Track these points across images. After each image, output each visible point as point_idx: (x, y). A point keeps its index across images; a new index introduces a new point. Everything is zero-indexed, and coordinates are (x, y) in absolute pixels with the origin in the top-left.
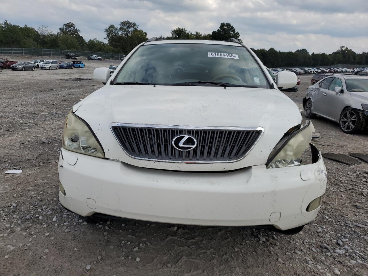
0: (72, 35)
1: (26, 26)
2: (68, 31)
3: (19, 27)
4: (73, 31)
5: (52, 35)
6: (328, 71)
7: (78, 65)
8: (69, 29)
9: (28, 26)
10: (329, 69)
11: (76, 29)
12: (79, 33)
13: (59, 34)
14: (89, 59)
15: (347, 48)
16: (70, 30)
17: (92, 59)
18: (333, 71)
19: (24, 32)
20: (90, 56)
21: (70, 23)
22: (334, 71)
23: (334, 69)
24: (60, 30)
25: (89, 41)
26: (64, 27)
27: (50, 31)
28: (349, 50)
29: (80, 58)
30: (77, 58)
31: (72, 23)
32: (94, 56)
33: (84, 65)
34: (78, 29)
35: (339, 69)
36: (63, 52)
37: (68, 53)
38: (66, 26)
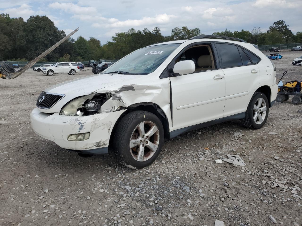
0: (281, 31)
1: (243, 30)
2: (277, 28)
3: (238, 32)
4: (281, 27)
5: (262, 34)
7: (275, 57)
8: (278, 26)
9: (245, 30)
11: (286, 25)
12: (288, 28)
13: (269, 32)
14: (293, 50)
16: (280, 27)
17: (295, 50)
19: (241, 35)
20: (293, 48)
21: (280, 20)
24: (270, 29)
25: (297, 33)
26: (274, 25)
27: (261, 31)
29: (283, 50)
30: (280, 51)
31: (282, 20)
32: (298, 47)
33: (282, 57)
34: (287, 25)
36: (268, 47)
37: (272, 48)
38: (276, 24)
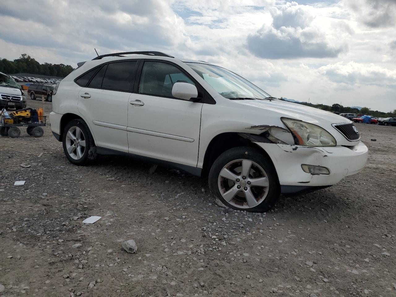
6: (22, 80)
10: (23, 79)
15: (29, 57)
18: (27, 80)
22: (29, 80)
23: (28, 78)
28: (32, 59)
35: (33, 79)
